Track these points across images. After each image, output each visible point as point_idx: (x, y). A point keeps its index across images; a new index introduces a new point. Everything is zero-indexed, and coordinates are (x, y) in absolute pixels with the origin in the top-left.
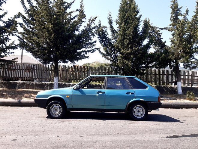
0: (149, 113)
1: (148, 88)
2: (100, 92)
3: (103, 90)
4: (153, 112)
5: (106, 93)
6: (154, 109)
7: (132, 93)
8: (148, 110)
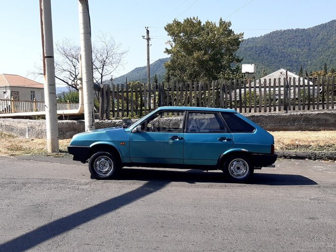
0: (256, 171)
1: (255, 132)
2: (176, 137)
3: (181, 134)
4: (265, 170)
5: (185, 138)
6: (266, 166)
7: (228, 140)
8: (255, 167)
